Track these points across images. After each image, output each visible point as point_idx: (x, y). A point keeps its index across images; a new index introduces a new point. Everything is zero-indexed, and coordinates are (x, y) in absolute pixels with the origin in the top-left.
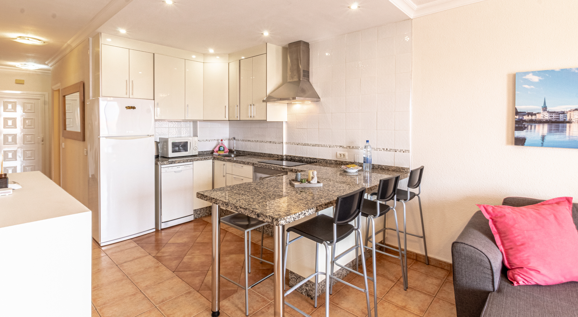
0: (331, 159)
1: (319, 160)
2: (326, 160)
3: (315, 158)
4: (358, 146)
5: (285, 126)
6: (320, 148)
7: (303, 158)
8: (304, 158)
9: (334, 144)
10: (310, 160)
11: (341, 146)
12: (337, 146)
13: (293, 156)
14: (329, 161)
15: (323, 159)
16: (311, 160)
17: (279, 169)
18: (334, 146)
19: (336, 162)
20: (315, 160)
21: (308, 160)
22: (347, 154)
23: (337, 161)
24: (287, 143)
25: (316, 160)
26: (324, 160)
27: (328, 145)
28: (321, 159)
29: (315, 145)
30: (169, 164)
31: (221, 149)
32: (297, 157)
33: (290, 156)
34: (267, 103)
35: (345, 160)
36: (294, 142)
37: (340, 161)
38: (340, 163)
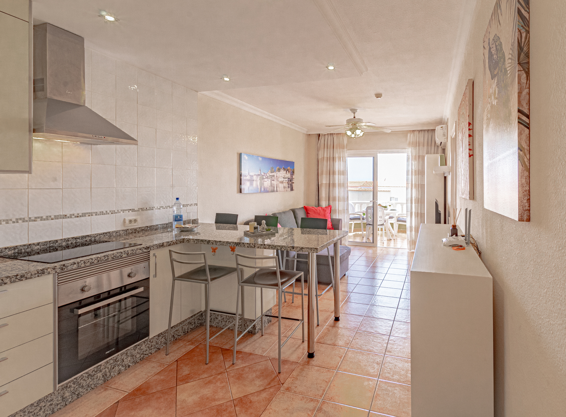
0: (114, 229)
1: (96, 236)
2: (109, 232)
3: (88, 236)
4: (153, 207)
6: (94, 217)
7: (57, 241)
8: (59, 242)
9: (120, 209)
10: (74, 242)
11: (130, 210)
12: (124, 211)
13: (24, 245)
14: (114, 234)
15: (104, 233)
16: (78, 240)
18: (120, 211)
19: (126, 231)
20: (88, 239)
21: (70, 242)
22: (138, 218)
23: (128, 229)
25: (90, 238)
26: (106, 233)
27: (108, 212)
28: (100, 234)
29: (84, 215)
32: (38, 244)
33: (15, 248)
35: (138, 227)
36: (22, 217)
37: (132, 229)
38: (132, 232)
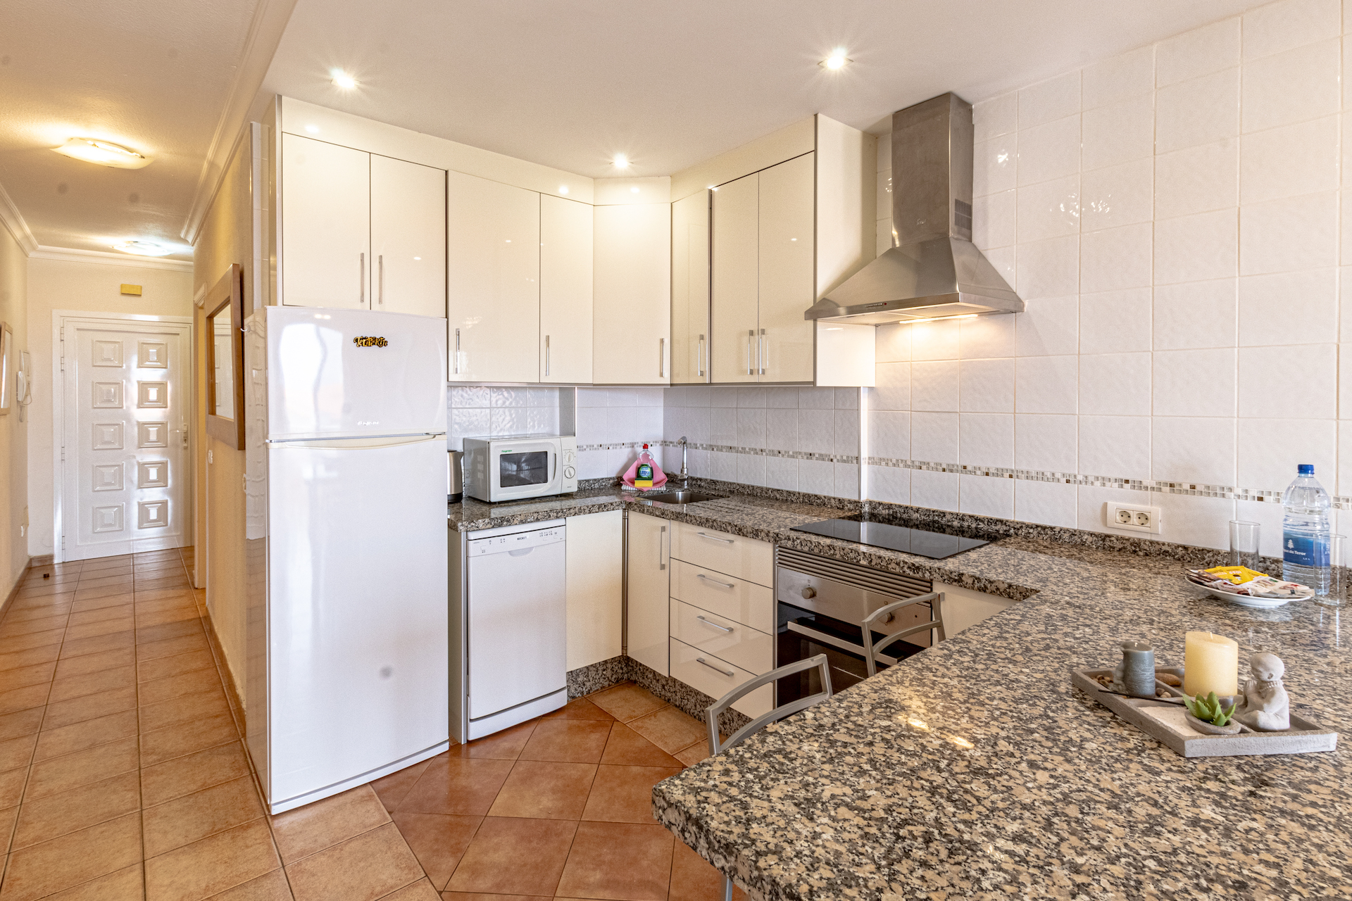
0: (1074, 526)
1: (1018, 526)
2: (1052, 528)
3: (1001, 521)
4: (1222, 484)
5: (865, 402)
6: (1022, 482)
7: (944, 514)
8: (948, 517)
9: (1091, 474)
10: (974, 526)
11: (1127, 481)
12: (1104, 481)
13: (900, 506)
14: (1066, 536)
15: (1037, 526)
16: (982, 525)
17: (893, 565)
18: (1091, 479)
19: (1104, 540)
20: (1001, 528)
21: (966, 524)
22: (1157, 512)
23: (1109, 536)
24: (872, 461)
25: (1005, 528)
26: (1044, 528)
27: (1058, 475)
28: (1027, 526)
29: (999, 473)
30: (493, 527)
31: (645, 472)
32: (917, 510)
33: (890, 506)
34: (819, 324)
35: (1148, 537)
36: (904, 458)
37: (1122, 538)
38: (1124, 548)
